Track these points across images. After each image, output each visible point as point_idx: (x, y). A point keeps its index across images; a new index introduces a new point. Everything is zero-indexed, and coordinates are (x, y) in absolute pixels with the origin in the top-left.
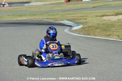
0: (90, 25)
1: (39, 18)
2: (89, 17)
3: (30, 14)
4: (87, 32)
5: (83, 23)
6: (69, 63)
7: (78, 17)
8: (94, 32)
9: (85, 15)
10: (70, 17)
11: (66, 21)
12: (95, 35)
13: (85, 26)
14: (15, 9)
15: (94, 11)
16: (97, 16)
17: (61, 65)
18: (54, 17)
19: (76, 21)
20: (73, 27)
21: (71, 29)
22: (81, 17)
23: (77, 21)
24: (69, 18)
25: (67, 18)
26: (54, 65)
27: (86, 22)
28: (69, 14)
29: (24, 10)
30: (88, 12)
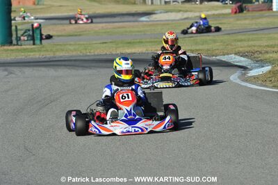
3: (153, 40)
5: (274, 60)
7: (260, 46)
9: (277, 42)
10: (244, 46)
11: (233, 56)
13: (277, 68)
14: (119, 28)
18: (205, 47)
20: (251, 70)
21: (245, 74)
22: (268, 46)
23: (260, 55)
24: (241, 49)
25: (237, 50)
28: (241, 41)
29: (138, 32)
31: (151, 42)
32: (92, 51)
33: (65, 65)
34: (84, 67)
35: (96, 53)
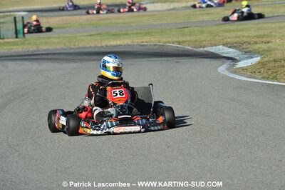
0: (279, 55)
1: (159, 42)
2: (275, 36)
3: (137, 32)
4: (270, 72)
5: (263, 51)
7: (248, 36)
9: (267, 32)
10: (232, 37)
11: (221, 46)
13: (266, 59)
14: (104, 19)
18: (193, 38)
19: (244, 46)
20: (239, 61)
21: (233, 65)
22: (257, 37)
23: (249, 46)
24: (229, 40)
25: (225, 41)
27: (270, 50)
28: (230, 31)
29: (125, 23)
30: (274, 25)
31: (141, 33)
32: (76, 44)
33: (48, 59)
34: (68, 61)
35: (81, 46)
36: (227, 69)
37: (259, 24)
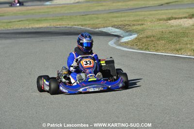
0: (149, 33)
1: (68, 25)
2: (147, 20)
4: (143, 45)
5: (138, 30)
6: (110, 86)
7: (129, 21)
8: (156, 45)
9: (141, 17)
10: (118, 21)
11: (110, 28)
12: (157, 50)
13: (141, 36)
15: (156, 12)
16: (160, 20)
17: (97, 90)
18: (91, 22)
19: (126, 27)
20: (123, 37)
21: (119, 40)
22: (135, 21)
23: (129, 27)
24: (116, 23)
25: (113, 24)
26: (88, 90)
27: (143, 30)
28: (116, 17)
29: (44, 12)
30: (146, 13)
32: (12, 27)
35: (15, 28)
36: (115, 43)
37: (136, 12)
